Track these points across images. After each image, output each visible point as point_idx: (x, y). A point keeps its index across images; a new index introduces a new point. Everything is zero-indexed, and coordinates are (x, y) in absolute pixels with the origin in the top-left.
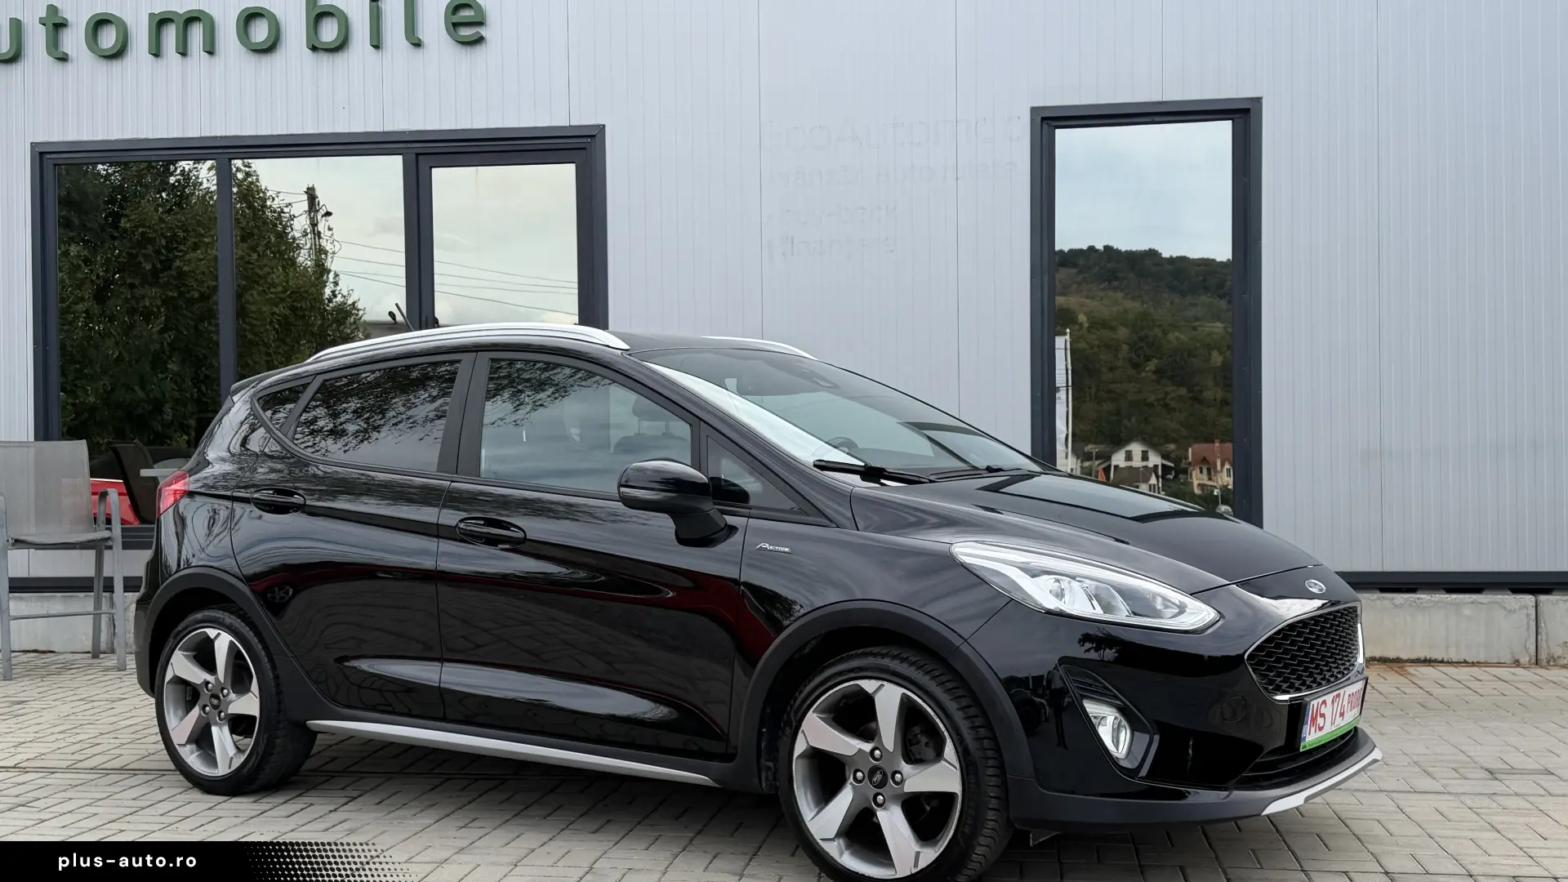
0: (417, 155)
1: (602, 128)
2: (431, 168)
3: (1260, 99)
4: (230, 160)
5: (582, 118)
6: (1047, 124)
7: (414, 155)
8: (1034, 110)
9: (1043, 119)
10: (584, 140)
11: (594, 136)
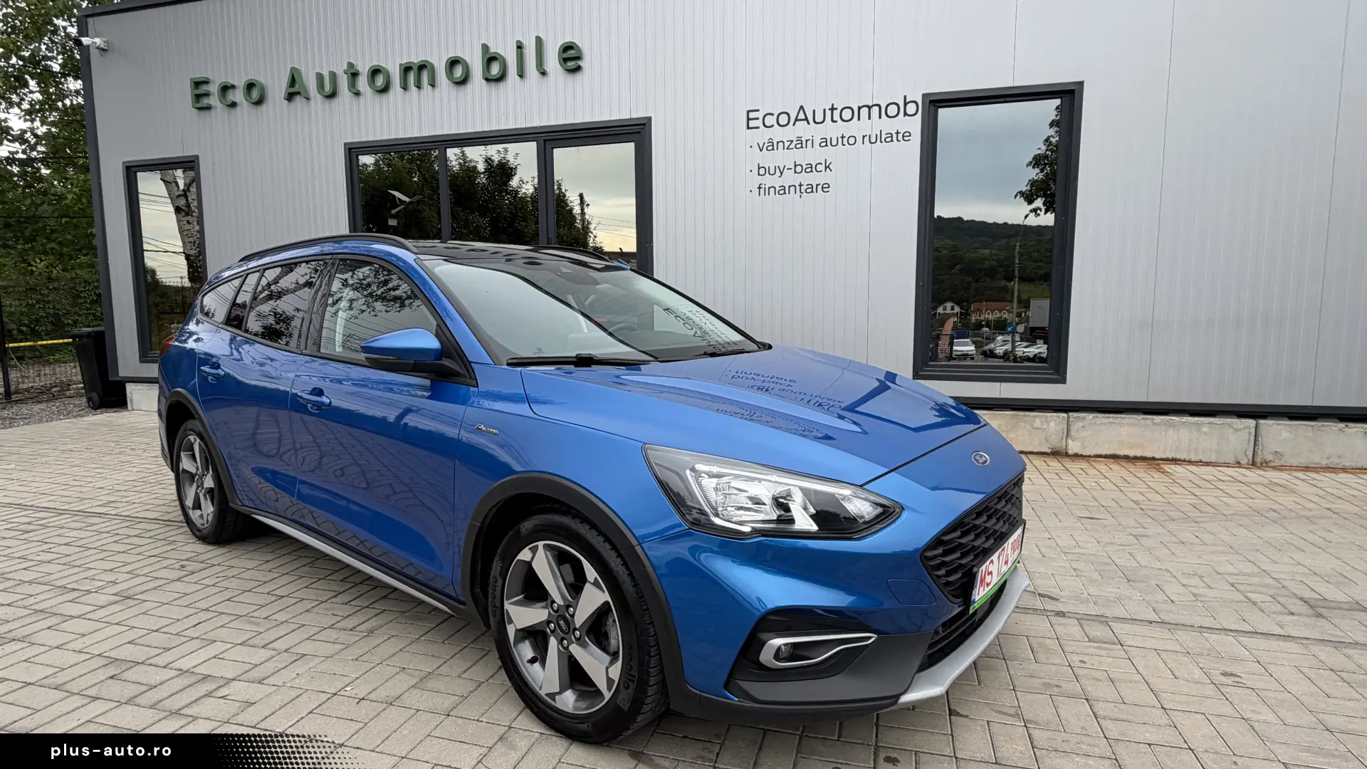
0: (545, 141)
1: (650, 119)
2: (553, 148)
3: (1082, 82)
4: (446, 148)
5: (638, 113)
6: (935, 105)
7: (542, 142)
8: (927, 96)
9: (931, 102)
10: (639, 127)
11: (645, 124)
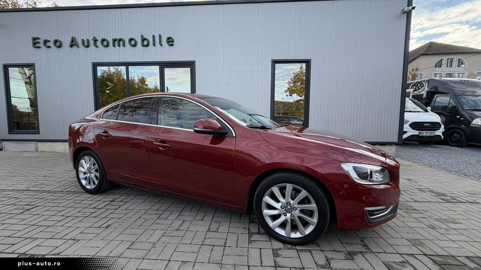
1: (195, 61)
2: (164, 68)
3: (311, 59)
4: (128, 66)
5: (191, 59)
6: (274, 63)
7: (161, 66)
8: (272, 60)
9: (274, 62)
10: (192, 63)
11: (193, 63)
